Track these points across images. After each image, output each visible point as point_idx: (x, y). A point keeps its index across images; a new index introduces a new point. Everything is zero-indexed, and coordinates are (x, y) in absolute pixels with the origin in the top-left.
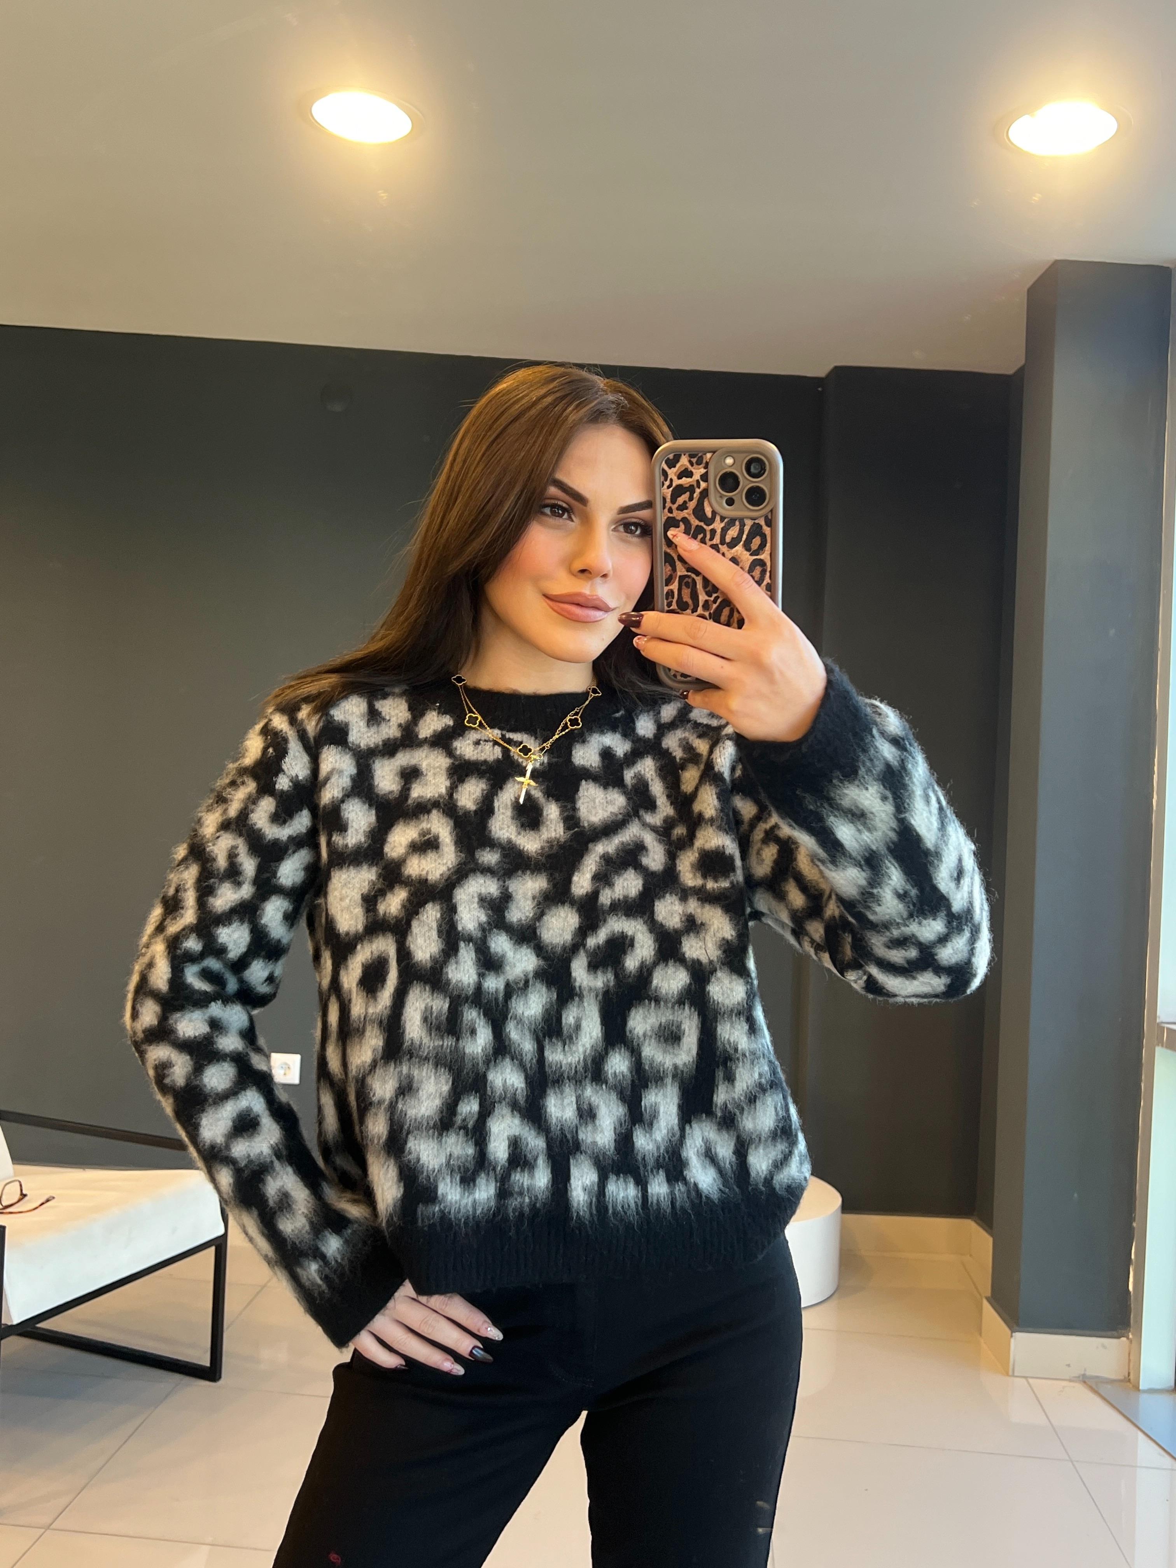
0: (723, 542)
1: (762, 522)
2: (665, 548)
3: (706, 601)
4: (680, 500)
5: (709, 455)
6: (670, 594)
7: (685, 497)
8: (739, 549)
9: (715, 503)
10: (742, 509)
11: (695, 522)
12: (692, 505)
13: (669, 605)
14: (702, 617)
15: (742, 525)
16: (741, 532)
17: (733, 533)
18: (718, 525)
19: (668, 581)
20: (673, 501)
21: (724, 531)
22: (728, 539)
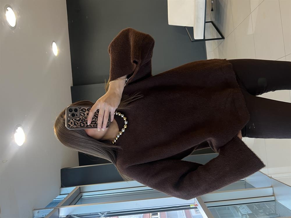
0: (84, 116)
1: (80, 109)
2: (85, 127)
3: (95, 119)
5: (68, 119)
6: (93, 125)
8: (85, 113)
11: (80, 121)
12: (77, 122)
13: (95, 126)
14: (97, 120)
15: (81, 113)
16: (82, 113)
17: (82, 114)
18: (81, 117)
19: (91, 126)
21: (82, 116)
22: (83, 115)
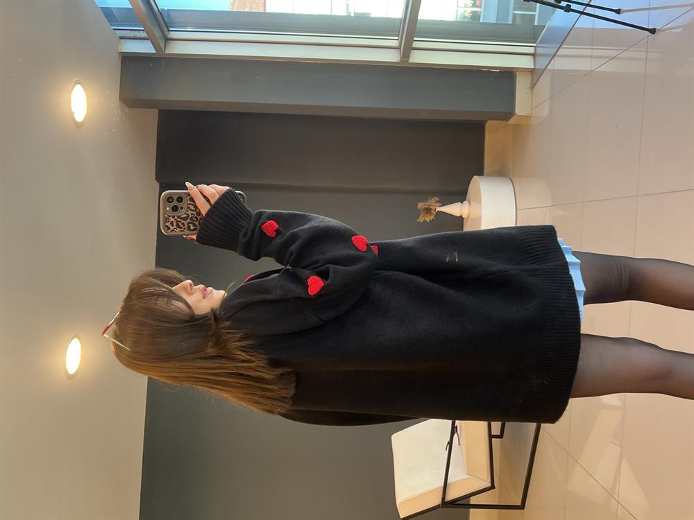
4: (181, 226)
7: (180, 223)
9: (182, 213)
10: (184, 204)
20: (181, 228)
